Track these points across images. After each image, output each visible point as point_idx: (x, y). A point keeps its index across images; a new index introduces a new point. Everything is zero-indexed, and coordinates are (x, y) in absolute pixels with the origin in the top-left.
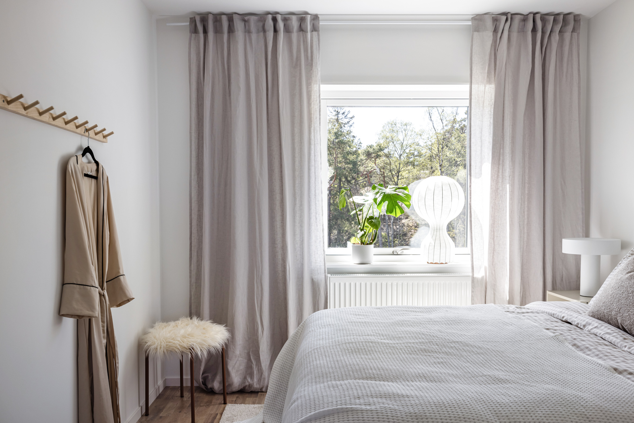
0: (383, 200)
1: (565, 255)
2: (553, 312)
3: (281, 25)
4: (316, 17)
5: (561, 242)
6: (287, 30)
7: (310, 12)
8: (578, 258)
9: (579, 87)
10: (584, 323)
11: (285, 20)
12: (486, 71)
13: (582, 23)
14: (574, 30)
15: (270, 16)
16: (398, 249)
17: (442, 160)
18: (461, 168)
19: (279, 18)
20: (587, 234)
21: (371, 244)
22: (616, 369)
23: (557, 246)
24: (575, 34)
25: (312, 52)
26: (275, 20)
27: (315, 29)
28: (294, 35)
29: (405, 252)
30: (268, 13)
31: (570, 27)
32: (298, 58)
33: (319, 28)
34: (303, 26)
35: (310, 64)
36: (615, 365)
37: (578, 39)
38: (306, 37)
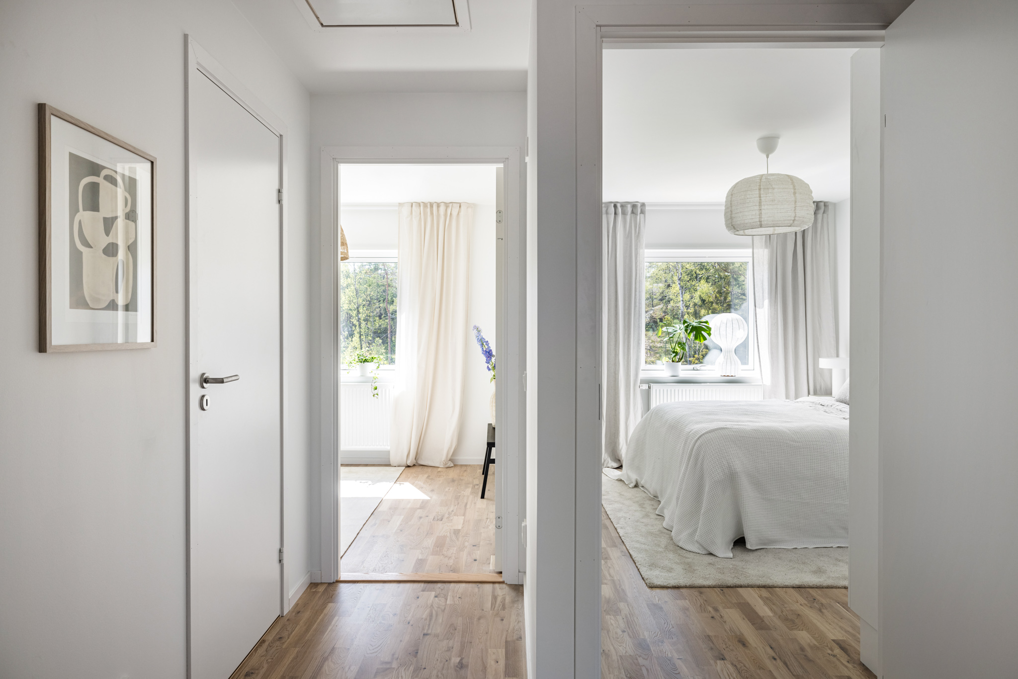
0: (691, 331)
1: (822, 369)
2: (813, 401)
3: (619, 210)
4: (643, 205)
5: (818, 360)
6: (624, 213)
7: (639, 201)
8: (830, 371)
9: (829, 252)
10: (831, 404)
11: (622, 206)
12: (764, 240)
13: (830, 207)
14: (824, 212)
15: (613, 205)
16: (698, 366)
17: (681, 273)
18: (703, 281)
19: (619, 205)
20: (838, 356)
21: (679, 361)
22: (844, 418)
23: (816, 363)
24: (825, 215)
25: (639, 228)
26: (615, 206)
27: (642, 212)
28: (628, 217)
29: (703, 368)
30: (611, 202)
31: (821, 211)
32: (630, 232)
33: (645, 212)
34: (634, 211)
35: (638, 235)
36: (844, 417)
37: (828, 218)
38: (636, 218)
